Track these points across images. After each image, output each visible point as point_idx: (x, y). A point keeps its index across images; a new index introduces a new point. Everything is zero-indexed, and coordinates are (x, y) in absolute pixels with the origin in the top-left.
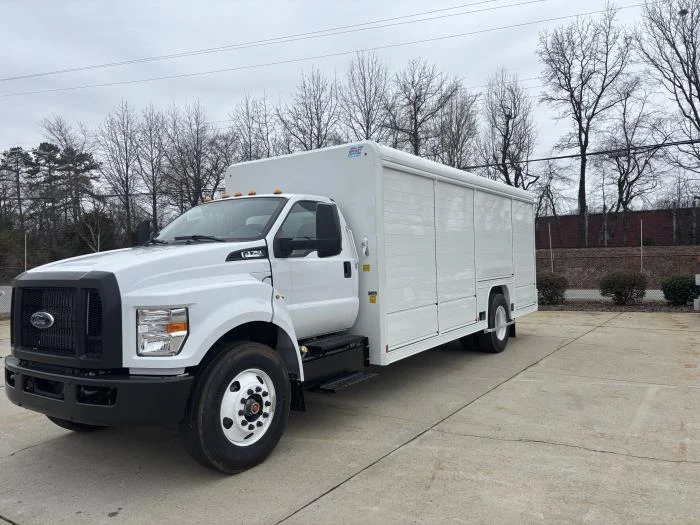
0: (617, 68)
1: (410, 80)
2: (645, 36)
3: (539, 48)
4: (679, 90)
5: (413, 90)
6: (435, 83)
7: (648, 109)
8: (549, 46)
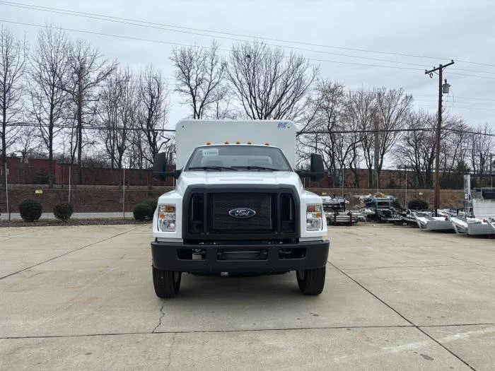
0: (217, 80)
1: (77, 54)
2: (230, 64)
3: (171, 56)
4: (245, 99)
5: (78, 63)
6: (98, 62)
7: (230, 107)
8: (178, 57)
